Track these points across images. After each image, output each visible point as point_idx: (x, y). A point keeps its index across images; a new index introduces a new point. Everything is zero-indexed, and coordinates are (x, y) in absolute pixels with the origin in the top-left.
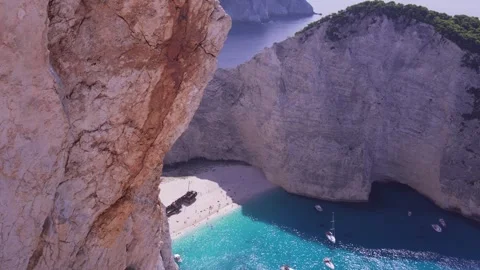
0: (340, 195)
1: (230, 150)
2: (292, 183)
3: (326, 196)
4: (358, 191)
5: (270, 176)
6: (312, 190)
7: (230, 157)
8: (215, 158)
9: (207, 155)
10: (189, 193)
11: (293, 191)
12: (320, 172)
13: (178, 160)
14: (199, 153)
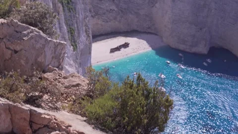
0: (194, 50)
1: (149, 28)
2: (174, 43)
3: (188, 50)
4: (203, 49)
5: (164, 40)
6: (182, 47)
7: (149, 31)
8: (142, 31)
9: (139, 29)
10: (126, 43)
11: (174, 47)
12: (186, 39)
13: (125, 31)
14: (135, 28)
